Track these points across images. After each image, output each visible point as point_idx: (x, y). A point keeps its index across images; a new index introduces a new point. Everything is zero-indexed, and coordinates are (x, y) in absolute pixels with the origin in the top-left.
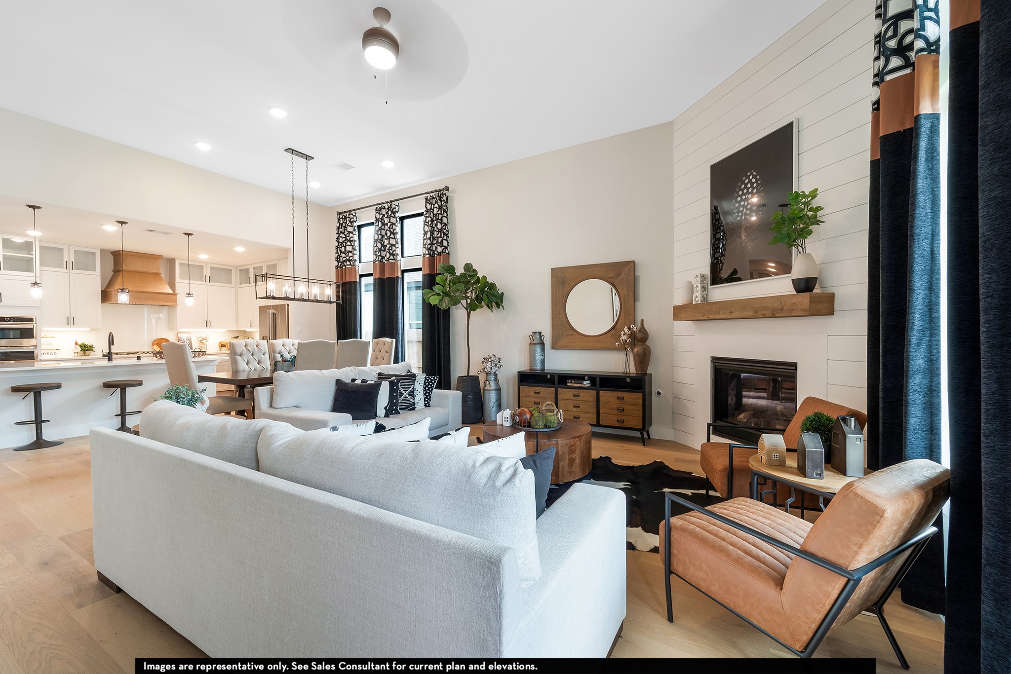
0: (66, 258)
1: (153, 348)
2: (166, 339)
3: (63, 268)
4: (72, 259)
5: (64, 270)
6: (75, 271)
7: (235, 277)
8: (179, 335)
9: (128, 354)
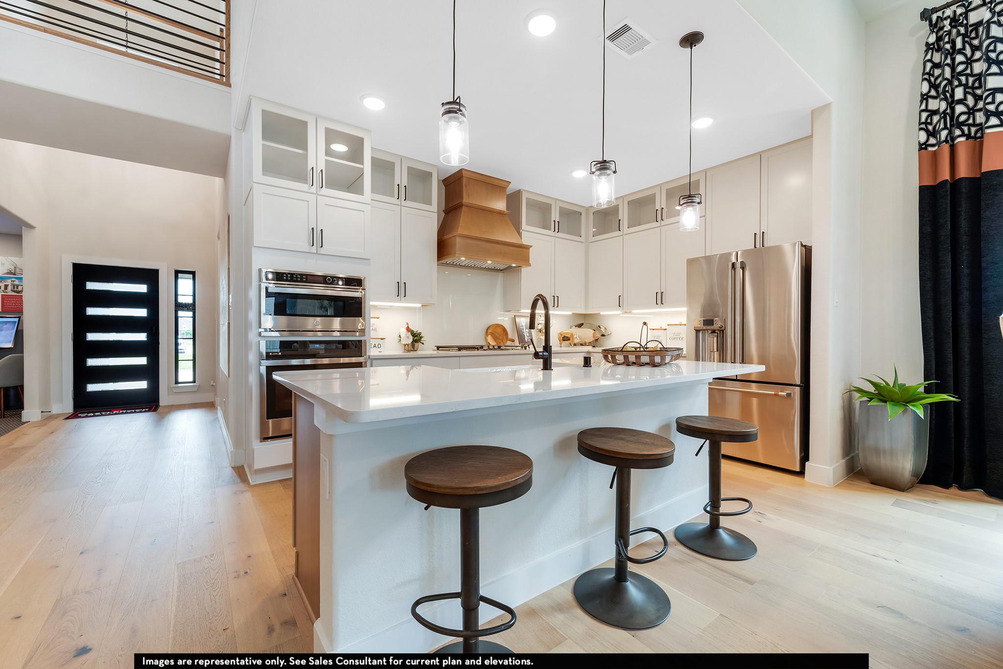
0: (397, 181)
1: (486, 339)
2: (502, 326)
3: (394, 197)
4: (405, 182)
5: (394, 200)
6: (409, 203)
7: (587, 226)
8: (517, 319)
9: (460, 348)
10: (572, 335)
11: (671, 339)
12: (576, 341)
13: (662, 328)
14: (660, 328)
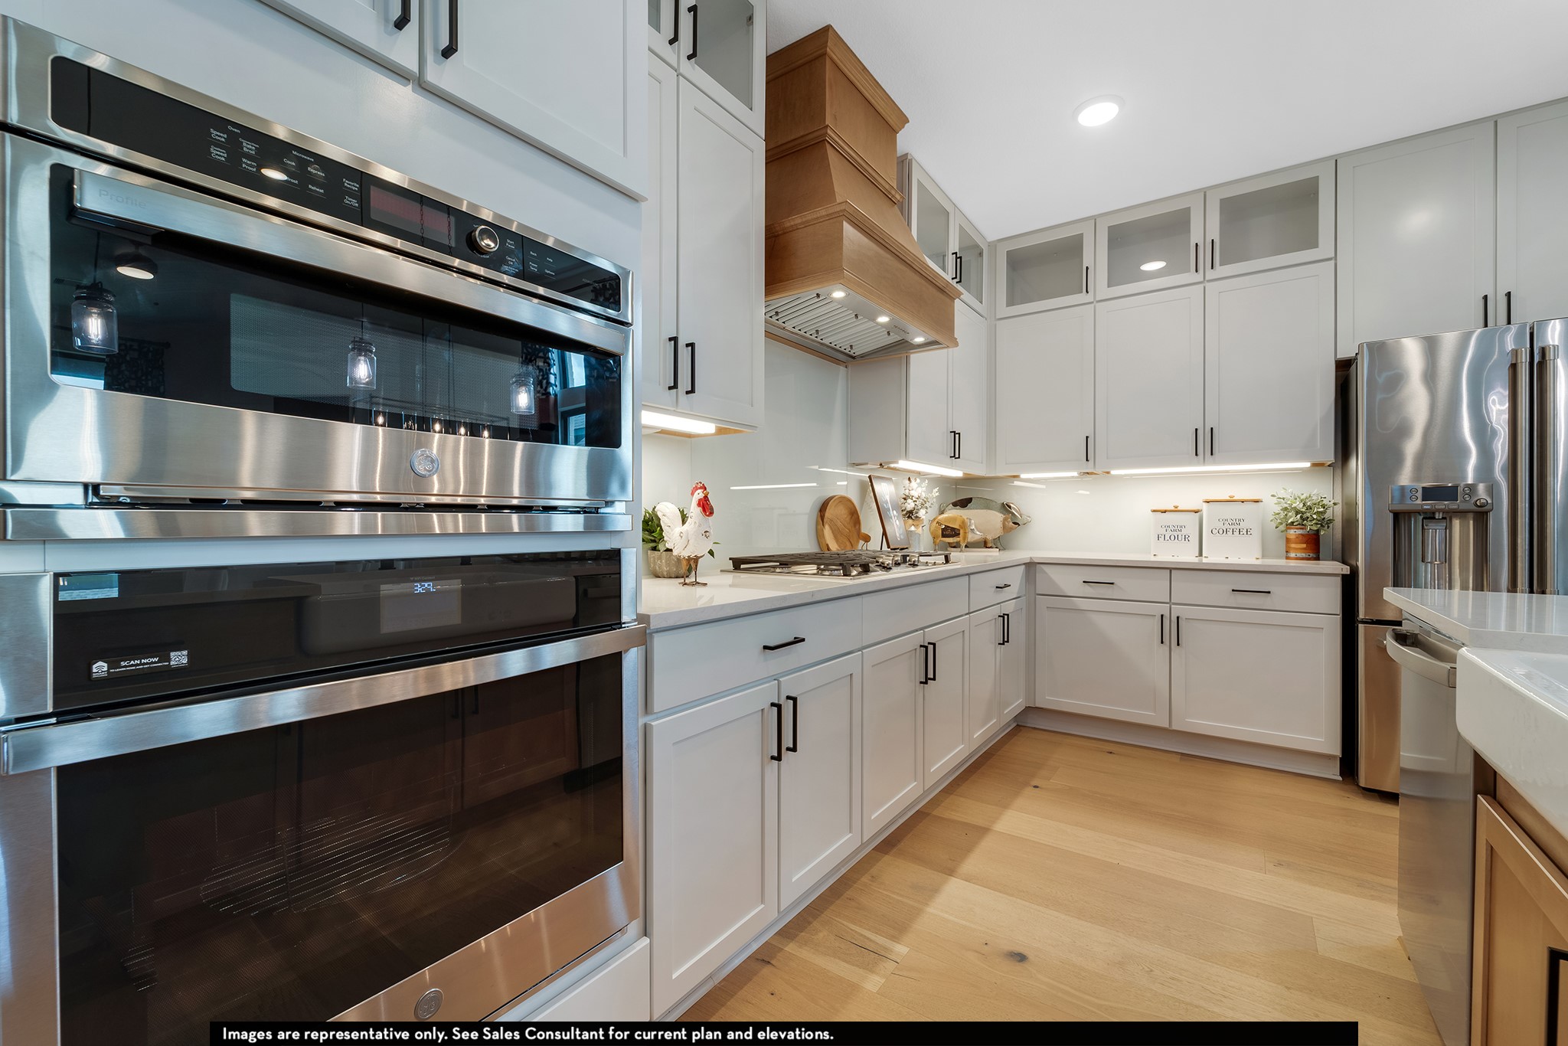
1: (819, 536)
2: (849, 501)
8: (876, 486)
10: (963, 524)
11: (1215, 531)
12: (971, 538)
13: (1179, 508)
14: (1173, 508)
